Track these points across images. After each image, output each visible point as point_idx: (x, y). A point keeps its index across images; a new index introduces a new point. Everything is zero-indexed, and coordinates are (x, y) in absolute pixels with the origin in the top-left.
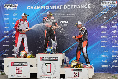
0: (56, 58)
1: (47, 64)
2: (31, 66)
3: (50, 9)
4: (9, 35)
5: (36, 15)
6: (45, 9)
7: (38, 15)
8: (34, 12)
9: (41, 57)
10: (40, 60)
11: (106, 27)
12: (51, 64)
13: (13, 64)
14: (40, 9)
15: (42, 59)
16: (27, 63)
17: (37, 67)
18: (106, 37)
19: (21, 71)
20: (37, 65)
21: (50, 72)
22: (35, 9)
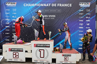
0: (49, 46)
1: (40, 50)
2: (26, 51)
3: (41, 6)
4: (10, 25)
5: (30, 11)
6: (37, 6)
7: (32, 11)
8: (29, 8)
9: (35, 44)
10: (34, 47)
11: (82, 21)
12: (44, 50)
13: (11, 50)
14: (34, 6)
15: (36, 46)
16: (23, 49)
17: (31, 52)
18: (82, 28)
19: (18, 56)
20: (31, 50)
21: (43, 57)
22: (30, 6)
